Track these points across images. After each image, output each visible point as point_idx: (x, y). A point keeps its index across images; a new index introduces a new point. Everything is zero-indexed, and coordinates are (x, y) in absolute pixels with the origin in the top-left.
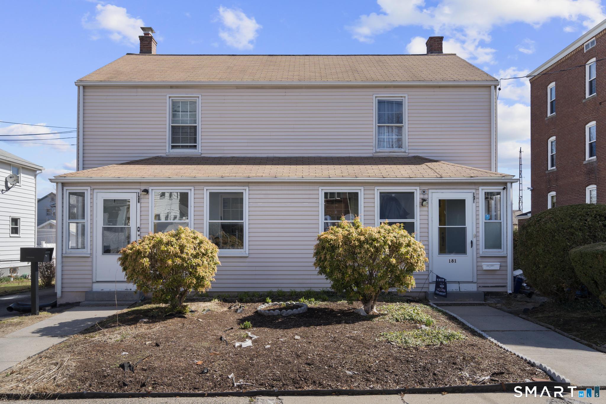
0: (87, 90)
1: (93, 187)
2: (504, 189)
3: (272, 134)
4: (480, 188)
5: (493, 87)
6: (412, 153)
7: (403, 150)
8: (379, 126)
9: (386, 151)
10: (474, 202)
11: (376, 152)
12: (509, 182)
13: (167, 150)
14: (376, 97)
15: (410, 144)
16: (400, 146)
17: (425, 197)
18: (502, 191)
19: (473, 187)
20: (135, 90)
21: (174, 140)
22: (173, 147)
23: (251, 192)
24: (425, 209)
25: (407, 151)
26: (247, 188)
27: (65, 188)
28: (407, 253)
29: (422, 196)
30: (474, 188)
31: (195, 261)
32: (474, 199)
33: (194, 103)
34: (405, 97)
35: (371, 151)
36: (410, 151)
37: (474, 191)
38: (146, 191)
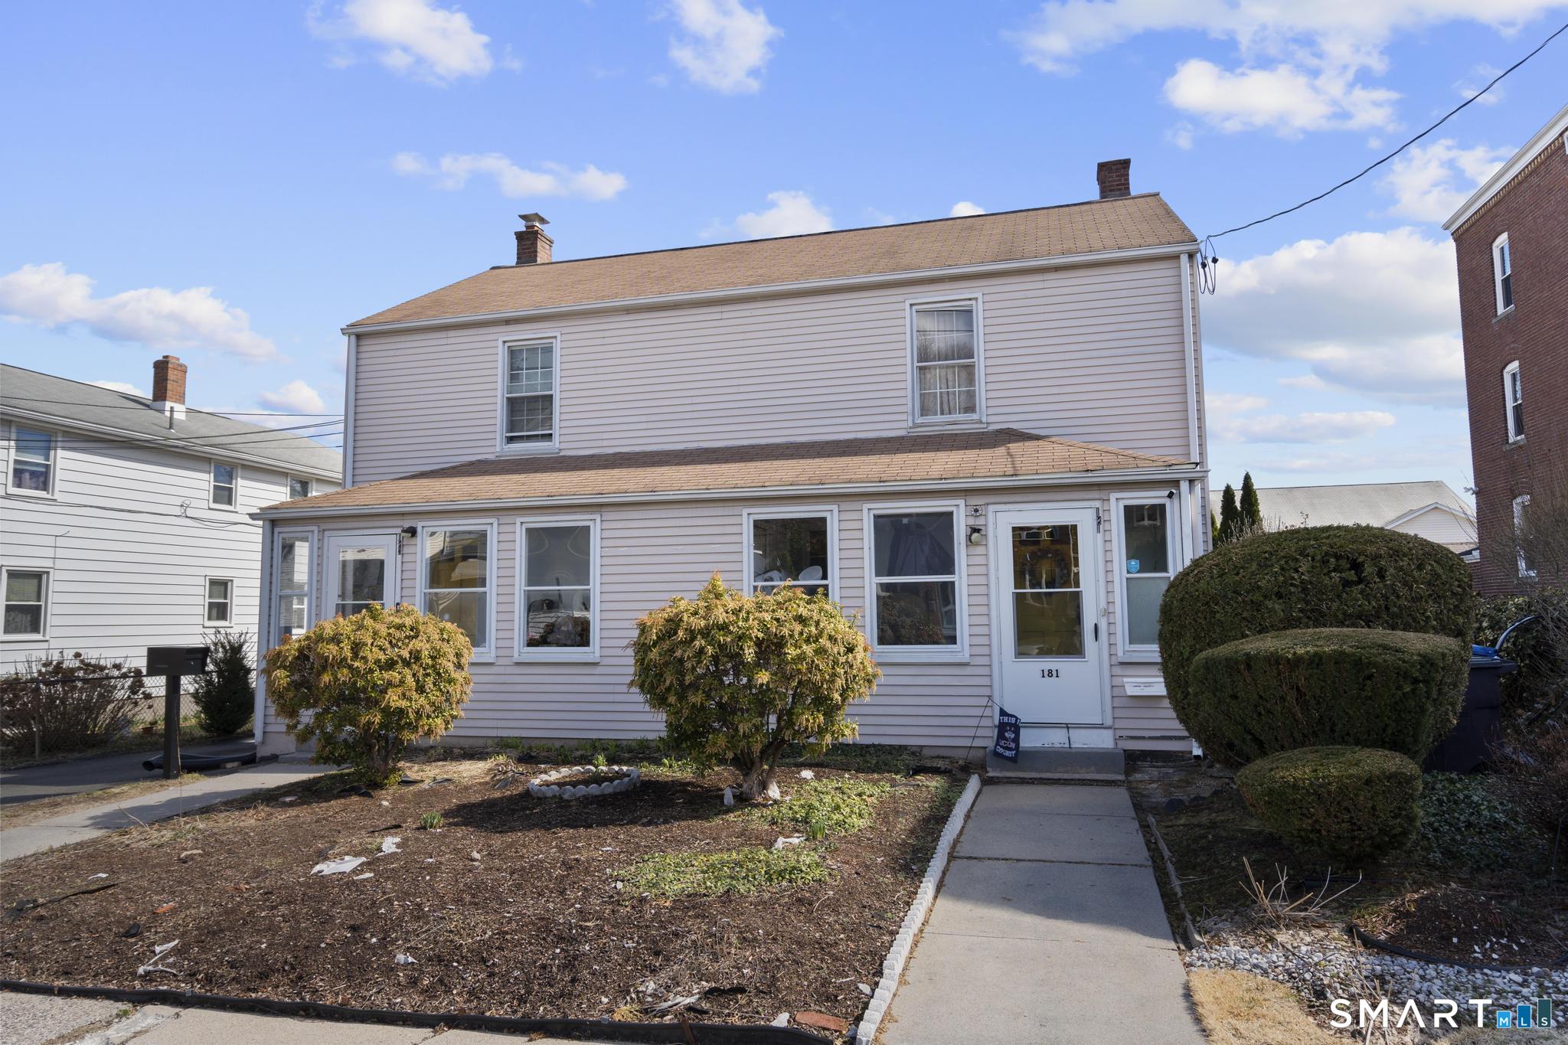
0: (363, 342)
1: (323, 527)
2: (1171, 495)
3: (696, 400)
4: (1113, 496)
5: (1184, 258)
6: (998, 423)
7: (975, 416)
8: (921, 368)
9: (938, 423)
10: (1098, 531)
11: (915, 426)
12: (1184, 479)
13: (497, 447)
14: (911, 305)
15: (991, 403)
16: (970, 409)
17: (980, 521)
18: (1167, 502)
19: (1095, 494)
20: (443, 334)
21: (512, 426)
22: (511, 440)
23: (606, 525)
24: (980, 550)
25: (984, 420)
26: (598, 517)
27: (277, 530)
28: (801, 658)
29: (972, 522)
30: (1098, 496)
31: (379, 677)
32: (1099, 523)
33: (548, 350)
34: (976, 299)
35: (904, 425)
36: (991, 419)
37: (1097, 504)
38: (412, 532)
